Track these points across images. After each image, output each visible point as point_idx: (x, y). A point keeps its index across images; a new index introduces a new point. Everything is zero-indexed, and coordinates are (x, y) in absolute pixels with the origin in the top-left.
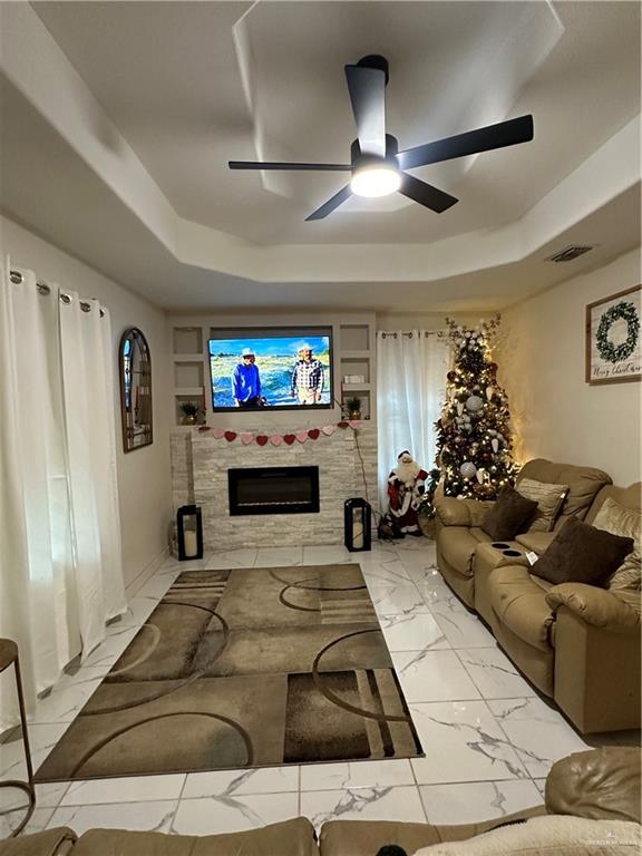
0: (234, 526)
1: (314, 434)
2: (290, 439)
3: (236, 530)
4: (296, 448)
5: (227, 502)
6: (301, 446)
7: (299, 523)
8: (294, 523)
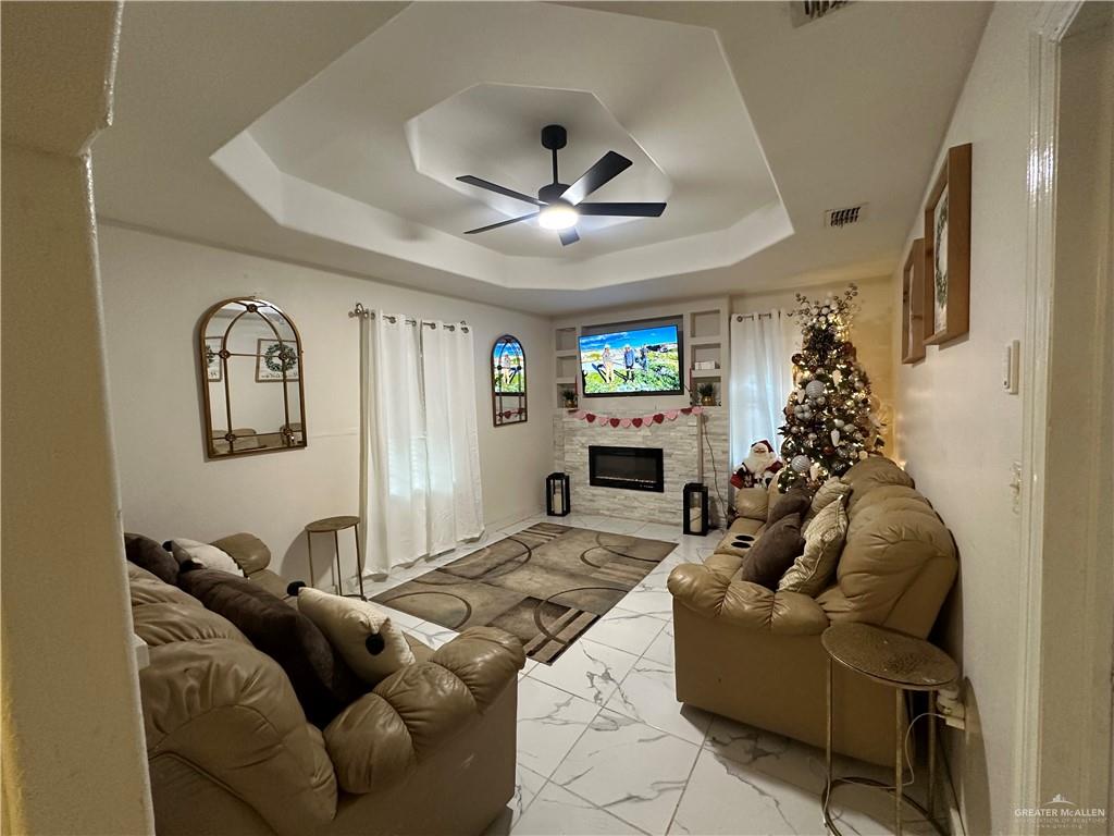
0: (594, 495)
1: (659, 419)
2: (638, 422)
3: (595, 498)
4: (644, 431)
5: (588, 473)
6: (648, 430)
7: (644, 500)
8: (640, 499)
